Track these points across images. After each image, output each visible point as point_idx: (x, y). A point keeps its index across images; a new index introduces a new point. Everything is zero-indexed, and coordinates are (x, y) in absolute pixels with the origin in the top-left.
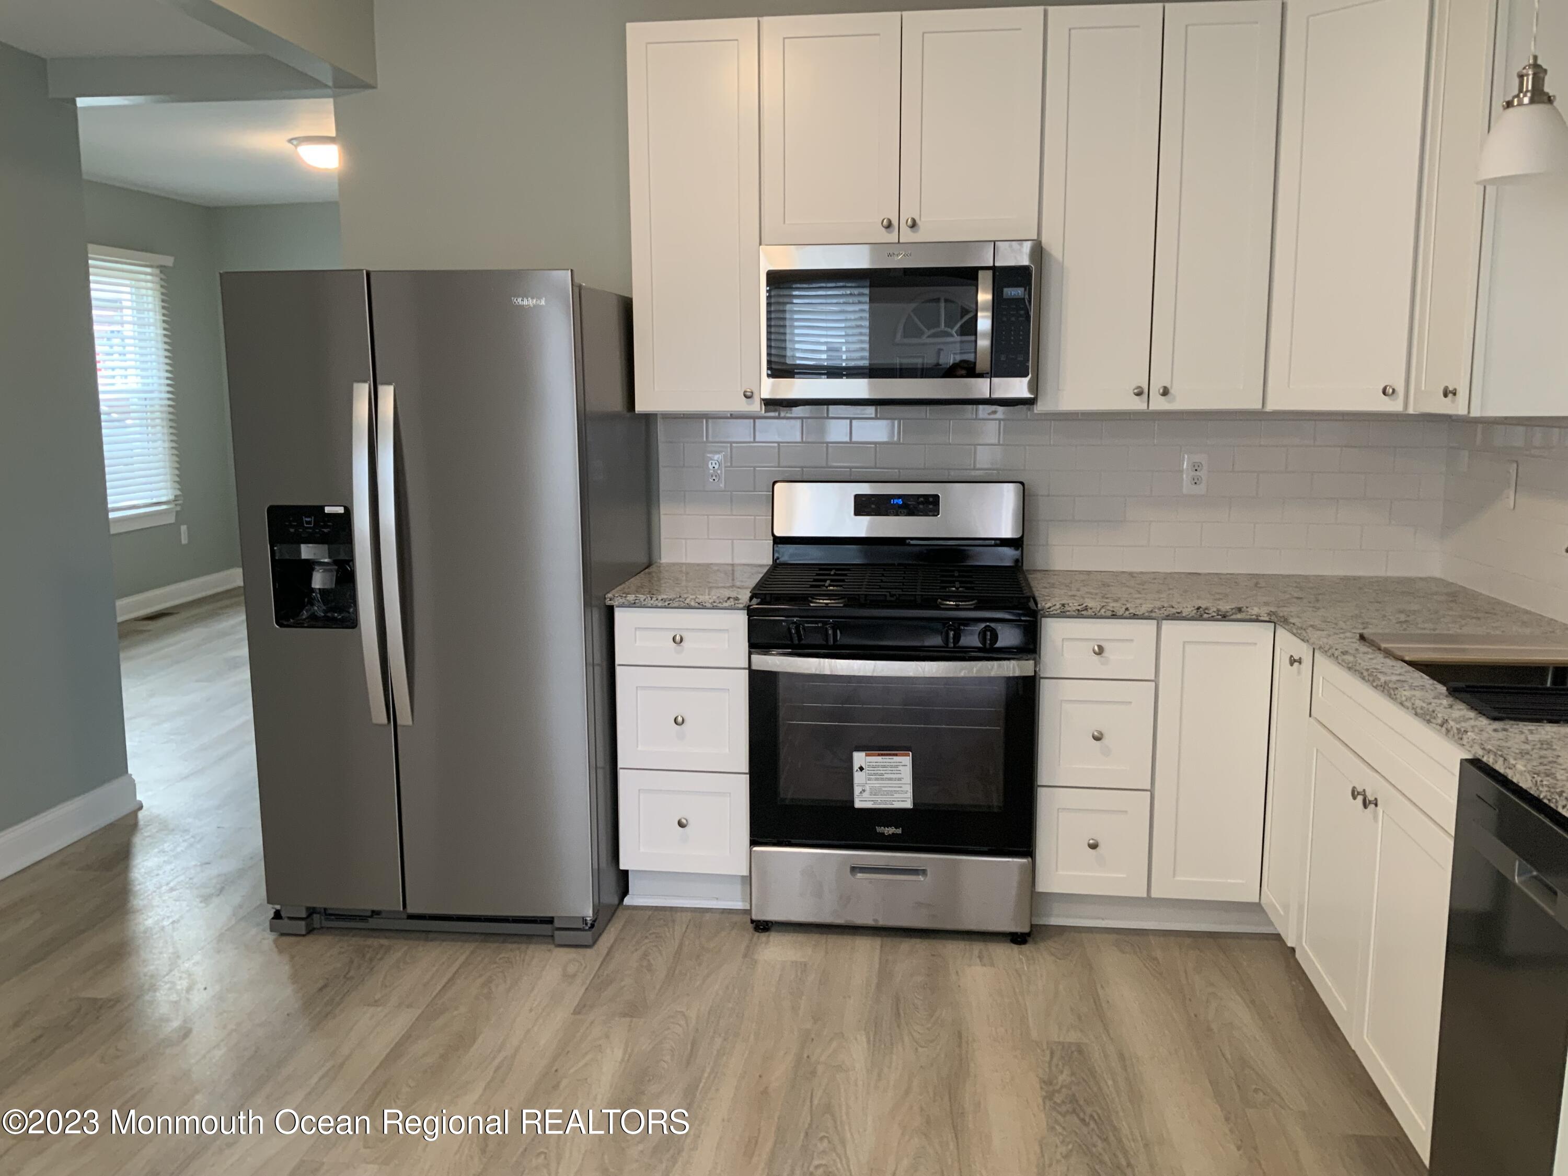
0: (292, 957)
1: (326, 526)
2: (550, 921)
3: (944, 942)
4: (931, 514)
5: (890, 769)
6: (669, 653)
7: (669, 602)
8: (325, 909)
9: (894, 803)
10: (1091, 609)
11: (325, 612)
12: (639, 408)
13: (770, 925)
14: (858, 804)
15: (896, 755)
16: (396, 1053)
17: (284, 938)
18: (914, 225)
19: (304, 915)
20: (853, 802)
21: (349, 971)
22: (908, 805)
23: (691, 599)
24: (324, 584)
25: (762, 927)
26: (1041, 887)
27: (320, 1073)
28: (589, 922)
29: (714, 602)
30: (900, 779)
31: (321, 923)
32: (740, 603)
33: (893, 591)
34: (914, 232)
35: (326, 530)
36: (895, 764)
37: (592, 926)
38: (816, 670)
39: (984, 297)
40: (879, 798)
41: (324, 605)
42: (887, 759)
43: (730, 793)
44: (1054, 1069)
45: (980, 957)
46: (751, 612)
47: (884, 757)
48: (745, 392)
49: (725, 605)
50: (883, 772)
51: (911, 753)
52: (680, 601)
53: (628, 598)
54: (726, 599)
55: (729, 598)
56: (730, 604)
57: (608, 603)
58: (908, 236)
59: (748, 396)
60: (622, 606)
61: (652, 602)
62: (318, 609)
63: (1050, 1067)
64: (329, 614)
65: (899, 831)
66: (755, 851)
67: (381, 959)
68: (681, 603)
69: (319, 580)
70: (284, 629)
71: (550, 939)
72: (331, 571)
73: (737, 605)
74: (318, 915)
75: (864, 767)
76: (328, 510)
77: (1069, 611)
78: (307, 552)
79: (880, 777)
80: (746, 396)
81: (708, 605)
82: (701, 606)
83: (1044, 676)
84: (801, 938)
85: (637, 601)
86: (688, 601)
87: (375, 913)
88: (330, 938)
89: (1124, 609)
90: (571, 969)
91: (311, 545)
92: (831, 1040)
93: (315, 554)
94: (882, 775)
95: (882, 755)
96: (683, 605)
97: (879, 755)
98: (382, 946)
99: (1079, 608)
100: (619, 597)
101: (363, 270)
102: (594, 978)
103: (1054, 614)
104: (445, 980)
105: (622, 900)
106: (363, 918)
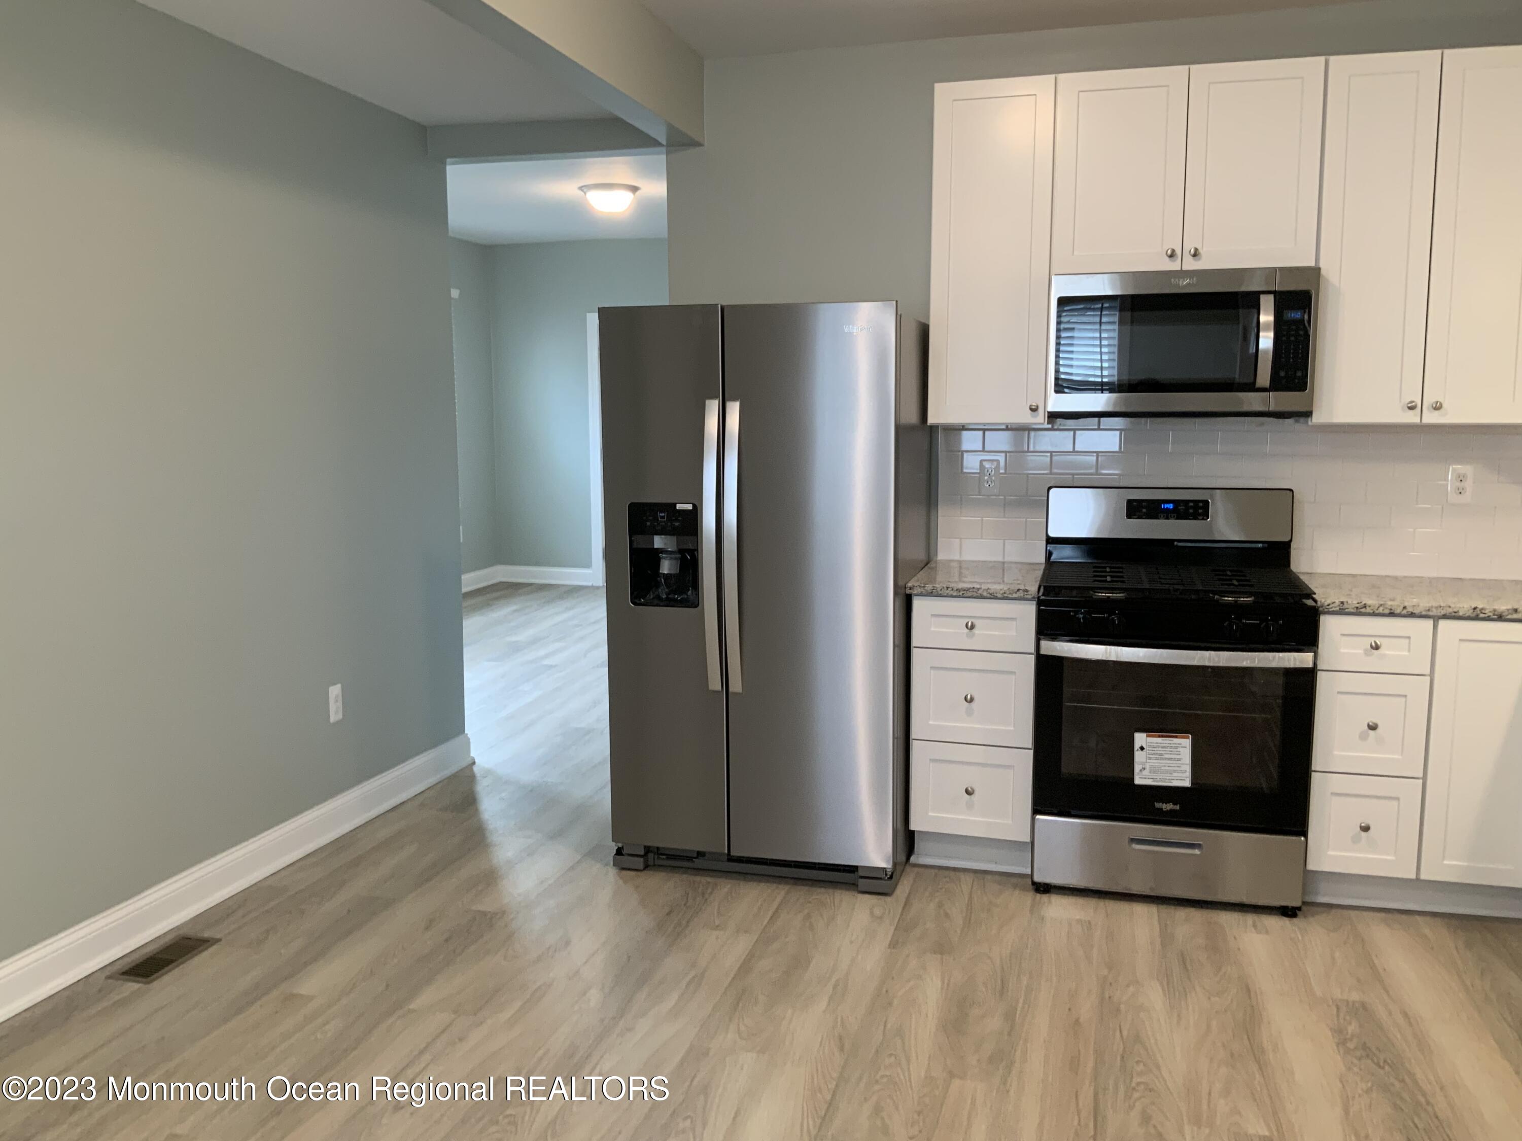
0: (637, 887)
1: (677, 520)
2: (853, 869)
3: (1219, 912)
4: (1200, 518)
5: (1169, 749)
6: (961, 637)
7: (963, 592)
8: (658, 848)
9: (1172, 781)
10: (1370, 606)
11: (668, 594)
12: (931, 420)
13: (1049, 887)
14: (1138, 781)
15: (1176, 737)
16: (745, 967)
17: (625, 873)
18: (1196, 255)
19: (642, 853)
20: (1133, 779)
21: (687, 901)
22: (1187, 783)
23: (984, 590)
24: (670, 569)
25: (1044, 889)
26: (1311, 866)
27: (687, 979)
28: (889, 874)
29: (1005, 593)
30: (1179, 760)
31: (654, 862)
32: (1028, 595)
33: (1176, 587)
34: (1195, 260)
35: (677, 524)
36: (1175, 745)
37: (891, 877)
38: (1102, 657)
39: (1267, 317)
40: (1159, 776)
41: (667, 588)
42: (1167, 741)
43: (1014, 766)
44: (1342, 1021)
45: (1255, 926)
46: (1040, 603)
47: (1164, 739)
48: (1031, 406)
49: (1015, 596)
50: (1163, 752)
51: (1190, 736)
52: (973, 592)
53: (926, 588)
54: (1016, 590)
55: (1018, 590)
56: (1020, 595)
57: (908, 592)
58: (1190, 265)
59: (1034, 410)
60: (921, 595)
61: (948, 592)
62: (663, 592)
63: (1338, 1020)
64: (670, 596)
65: (1177, 807)
66: (1038, 819)
67: (711, 893)
68: (975, 593)
69: (666, 567)
70: (637, 607)
71: (852, 886)
72: (676, 558)
73: (1026, 596)
74: (652, 854)
75: (1145, 747)
76: (679, 507)
77: (1348, 609)
78: (658, 542)
79: (1160, 757)
80: (1031, 410)
81: (999, 596)
82: (992, 597)
83: (1321, 669)
84: (1080, 901)
85: (934, 591)
86: (980, 592)
87: (700, 854)
88: (663, 874)
89: (1402, 608)
90: (877, 912)
91: (663, 536)
92: (1128, 986)
93: (665, 544)
94: (1161, 755)
95: (1162, 736)
96: (975, 595)
97: (1159, 736)
98: (709, 883)
99: (1357, 605)
100: (918, 587)
101: (718, 304)
102: (899, 920)
103: (1333, 611)
104: (770, 913)
105: (908, 859)
106: (690, 859)
